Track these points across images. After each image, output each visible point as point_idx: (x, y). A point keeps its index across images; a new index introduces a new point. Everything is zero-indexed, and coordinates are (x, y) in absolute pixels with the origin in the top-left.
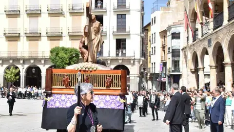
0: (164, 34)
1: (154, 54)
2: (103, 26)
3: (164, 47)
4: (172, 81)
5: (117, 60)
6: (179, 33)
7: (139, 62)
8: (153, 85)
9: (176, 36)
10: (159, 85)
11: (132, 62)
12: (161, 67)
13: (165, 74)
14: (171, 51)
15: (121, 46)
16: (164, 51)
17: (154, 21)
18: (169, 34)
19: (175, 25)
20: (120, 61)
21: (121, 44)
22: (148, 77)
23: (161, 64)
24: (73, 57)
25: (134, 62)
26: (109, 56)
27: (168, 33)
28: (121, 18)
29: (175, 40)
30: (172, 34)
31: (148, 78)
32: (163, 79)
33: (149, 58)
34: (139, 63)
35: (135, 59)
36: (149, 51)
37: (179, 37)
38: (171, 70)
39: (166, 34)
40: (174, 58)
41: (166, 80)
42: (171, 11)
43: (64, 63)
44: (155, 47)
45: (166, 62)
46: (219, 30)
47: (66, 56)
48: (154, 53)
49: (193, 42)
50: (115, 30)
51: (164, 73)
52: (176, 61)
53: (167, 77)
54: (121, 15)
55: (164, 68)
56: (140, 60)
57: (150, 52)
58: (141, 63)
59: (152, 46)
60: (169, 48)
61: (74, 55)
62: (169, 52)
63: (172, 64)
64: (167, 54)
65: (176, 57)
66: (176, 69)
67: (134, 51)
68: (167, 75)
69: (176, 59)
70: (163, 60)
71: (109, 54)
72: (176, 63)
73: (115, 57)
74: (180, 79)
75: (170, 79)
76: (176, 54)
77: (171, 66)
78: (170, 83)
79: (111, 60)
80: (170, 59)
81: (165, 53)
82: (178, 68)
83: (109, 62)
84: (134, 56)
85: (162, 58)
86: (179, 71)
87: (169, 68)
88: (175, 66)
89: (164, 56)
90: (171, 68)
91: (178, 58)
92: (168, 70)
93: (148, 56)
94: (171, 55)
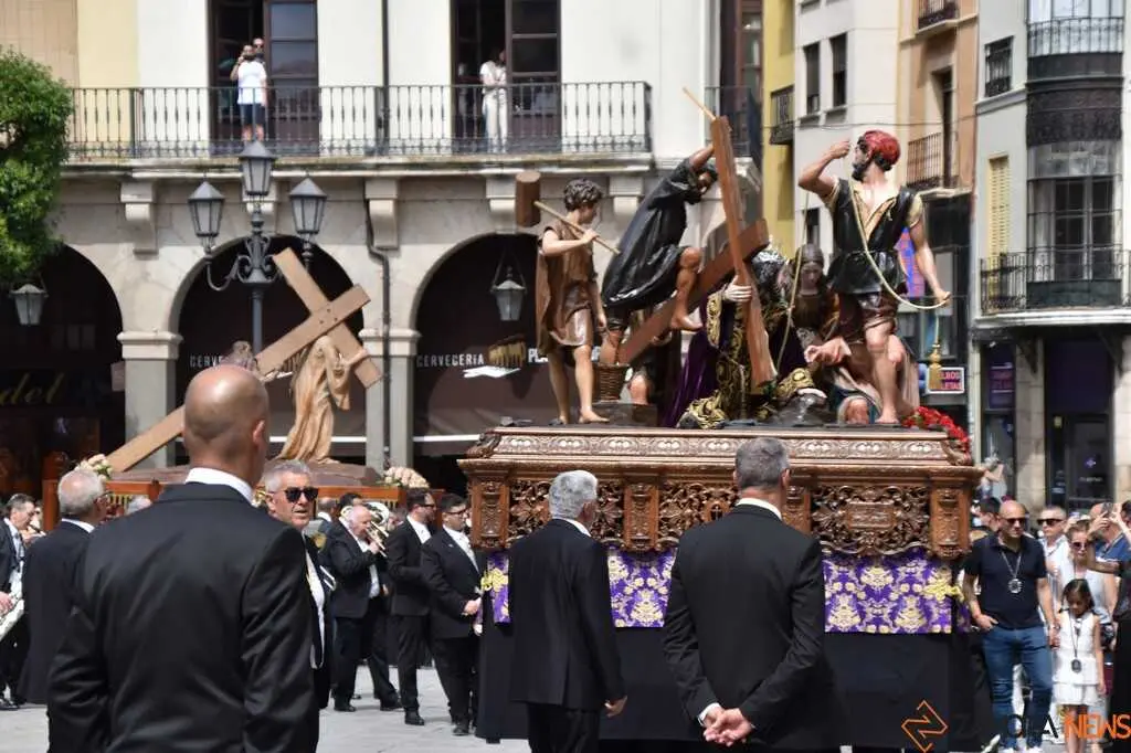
1: (838, 113)
3: (933, 42)
4: (1032, 399)
5: (468, 185)
11: (626, 202)
13: (958, 327)
14: (1019, 81)
15: (510, 36)
16: (944, 79)
26: (383, 144)
33: (773, 155)
34: (702, 218)
35: (654, 175)
36: (770, 83)
38: (1017, 287)
40: (1051, 155)
41: (969, 384)
44: (839, 43)
45: (966, 202)
48: (827, 102)
52: (1077, 183)
53: (975, 359)
55: (946, 262)
57: (784, 94)
59: (813, 27)
60: (999, 51)
62: (998, 86)
63: (1032, 216)
64: (977, 115)
65: (1072, 144)
66: (1076, 274)
67: (648, 88)
68: (971, 335)
69: (1078, 161)
70: (932, 182)
71: (382, 123)
72: (1078, 204)
73: (446, 155)
74: (1122, 371)
75: (1012, 380)
76: (1079, 105)
77: (1016, 245)
78: (1009, 418)
79: (403, 182)
80: (1011, 161)
81: (954, 99)
82: (1097, 257)
83: (382, 207)
84: (649, 147)
85: (923, 160)
86: (1104, 288)
87: (991, 265)
88: (1067, 237)
89: (940, 140)
90: (1022, 263)
91: (1100, 152)
92: (983, 286)
93: (767, 135)
94: (1016, 118)
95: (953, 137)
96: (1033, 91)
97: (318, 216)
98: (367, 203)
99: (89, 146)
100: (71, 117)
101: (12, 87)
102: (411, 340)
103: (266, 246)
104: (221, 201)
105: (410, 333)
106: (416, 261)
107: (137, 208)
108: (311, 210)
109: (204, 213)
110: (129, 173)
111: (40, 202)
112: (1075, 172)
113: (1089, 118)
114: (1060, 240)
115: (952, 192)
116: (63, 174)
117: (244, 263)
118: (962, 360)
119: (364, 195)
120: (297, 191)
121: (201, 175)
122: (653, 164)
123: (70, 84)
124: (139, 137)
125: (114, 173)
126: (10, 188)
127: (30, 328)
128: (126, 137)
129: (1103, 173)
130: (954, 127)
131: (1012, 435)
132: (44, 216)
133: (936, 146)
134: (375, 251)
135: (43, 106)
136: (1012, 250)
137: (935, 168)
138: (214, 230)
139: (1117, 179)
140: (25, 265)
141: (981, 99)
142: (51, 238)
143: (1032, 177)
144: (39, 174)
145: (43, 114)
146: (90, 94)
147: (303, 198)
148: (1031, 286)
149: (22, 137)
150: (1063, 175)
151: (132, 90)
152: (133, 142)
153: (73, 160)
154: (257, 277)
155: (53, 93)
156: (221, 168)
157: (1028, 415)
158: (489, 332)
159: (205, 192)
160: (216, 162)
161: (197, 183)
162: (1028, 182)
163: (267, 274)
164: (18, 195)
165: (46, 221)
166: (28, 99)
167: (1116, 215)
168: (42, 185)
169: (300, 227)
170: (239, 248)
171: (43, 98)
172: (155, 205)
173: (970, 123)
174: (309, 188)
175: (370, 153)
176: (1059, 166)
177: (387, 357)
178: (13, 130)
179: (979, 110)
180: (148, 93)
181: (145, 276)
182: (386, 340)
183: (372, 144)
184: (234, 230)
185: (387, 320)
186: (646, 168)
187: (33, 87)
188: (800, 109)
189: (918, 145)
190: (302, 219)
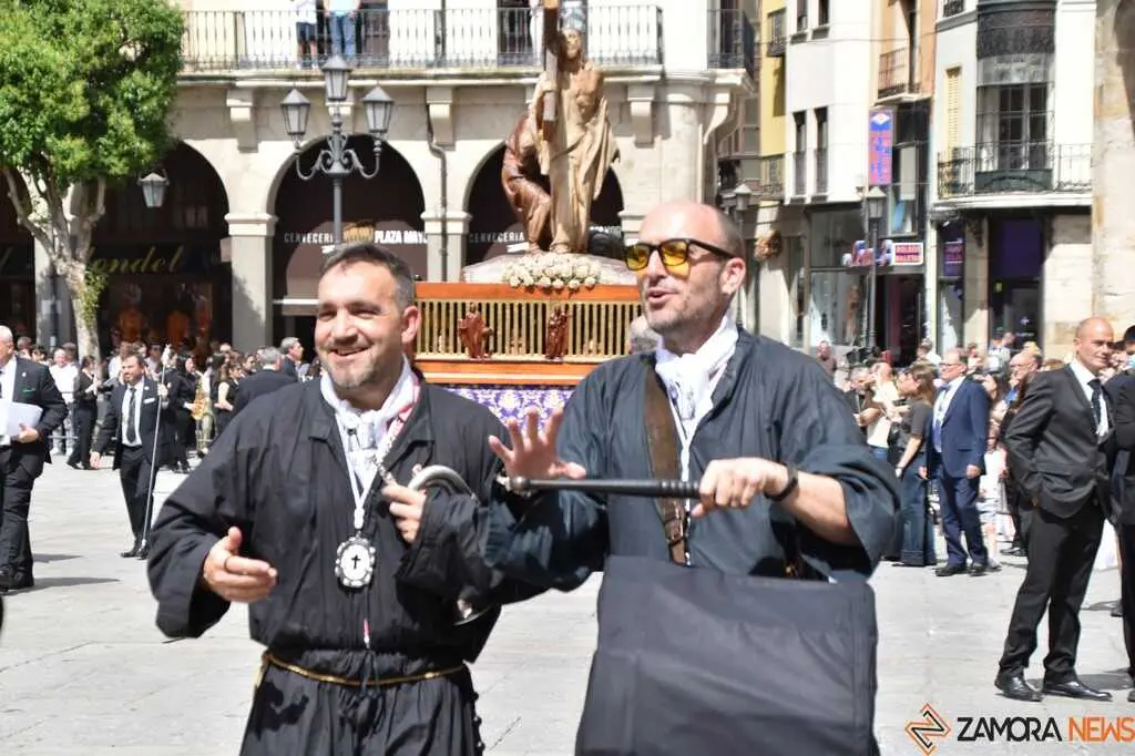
1: (821, 33)
4: (978, 268)
5: (509, 94)
7: (703, 109)
8: (801, 305)
10: (857, 308)
11: (641, 107)
12: (875, 147)
13: (918, 210)
22: (763, 232)
23: (882, 119)
24: (126, 67)
25: (658, 105)
26: (441, 60)
31: (763, 247)
32: (895, 257)
33: (768, 66)
34: (704, 119)
35: (664, 83)
38: (967, 176)
40: (996, 65)
41: (927, 257)
43: (41, 121)
45: (926, 105)
47: (60, 59)
48: (813, 22)
51: (908, 193)
52: (1017, 90)
53: (932, 235)
55: (909, 156)
56: (709, 87)
57: (779, 14)
58: (719, 116)
61: (130, 52)
62: (954, 8)
63: (981, 117)
64: (936, 32)
65: (1015, 56)
66: (1016, 164)
67: (659, 11)
68: (929, 216)
69: (1019, 70)
70: (899, 89)
71: (440, 41)
72: (1018, 106)
73: (494, 69)
74: (1052, 246)
75: (962, 254)
76: (1020, 24)
77: (967, 140)
78: (960, 284)
79: (457, 89)
80: (964, 71)
81: (918, 19)
82: (1033, 150)
83: (440, 110)
84: (660, 59)
85: (892, 70)
86: (1039, 176)
87: (947, 158)
88: (1008, 133)
89: (908, 51)
90: (972, 156)
91: (1037, 63)
92: (940, 176)
93: (764, 49)
94: (968, 34)
95: (917, 51)
96: (983, 12)
97: (388, 118)
98: (427, 107)
99: (200, 59)
100: (185, 35)
101: (137, 10)
102: (464, 220)
103: (344, 143)
104: (307, 105)
105: (464, 215)
107: (240, 111)
108: (380, 113)
109: (293, 115)
110: (233, 82)
111: (160, 105)
112: (1016, 80)
113: (1028, 33)
114: (1003, 136)
115: (914, 97)
116: (179, 83)
117: (326, 157)
118: (920, 236)
119: (425, 99)
120: (369, 97)
121: (291, 84)
122: (663, 74)
123: (184, 7)
124: (241, 51)
125: (222, 82)
126: (136, 94)
127: (155, 209)
128: (231, 52)
129: (1039, 80)
130: (918, 41)
131: (961, 298)
132: (164, 117)
133: (903, 58)
134: (435, 147)
135: (162, 26)
136: (963, 145)
137: (901, 77)
138: (302, 130)
139: (1050, 85)
140: (148, 158)
141: (941, 18)
142: (169, 135)
143: (981, 84)
144: (159, 83)
145: (163, 33)
146: (201, 15)
147: (374, 103)
148: (978, 174)
149: (146, 53)
150: (1005, 82)
151: (235, 13)
152: (236, 56)
153: (187, 71)
154: (337, 169)
155: (170, 15)
156: (308, 78)
157: (975, 281)
159: (294, 98)
160: (304, 72)
161: (288, 90)
162: (978, 88)
163: (345, 166)
164: (144, 100)
165: (166, 121)
166: (150, 20)
167: (1049, 115)
168: (162, 92)
169: (372, 127)
170: (322, 144)
171: (162, 19)
172: (255, 110)
173: (931, 38)
174: (378, 95)
175: (430, 65)
176: (1003, 74)
177: (444, 235)
178: (138, 46)
179: (940, 28)
180: (247, 16)
181: (247, 168)
182: (444, 221)
183: (431, 58)
184: (318, 130)
185: (444, 204)
186: (657, 78)
187: (153, 10)
188: (791, 28)
189: (888, 57)
190: (373, 121)
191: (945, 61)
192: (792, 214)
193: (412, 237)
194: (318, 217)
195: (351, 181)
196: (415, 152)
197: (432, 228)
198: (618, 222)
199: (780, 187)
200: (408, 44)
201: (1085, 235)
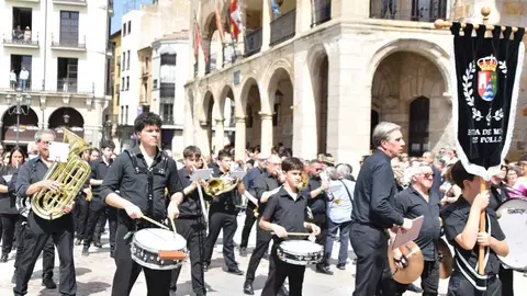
0: (146, 54)
1: (127, 90)
2: (31, 29)
3: (145, 79)
5: (59, 98)
6: (175, 55)
7: (103, 104)
9: (168, 59)
11: (89, 103)
14: (159, 86)
15: (69, 72)
16: (146, 85)
17: (128, 27)
18: (156, 55)
19: (167, 39)
20: (66, 101)
21: (67, 69)
22: (114, 131)
23: (141, 108)
25: (93, 103)
26: (43, 90)
27: (154, 52)
28: (69, 18)
29: (166, 67)
30: (162, 56)
31: (113, 133)
33: (116, 96)
34: (103, 106)
35: (94, 98)
36: (115, 84)
37: (173, 63)
39: (151, 54)
40: (163, 99)
42: (159, 14)
44: (128, 77)
45: (149, 106)
46: (255, 59)
48: (126, 87)
49: (207, 73)
50: (57, 40)
52: (167, 105)
54: (70, 12)
56: (104, 99)
57: (118, 86)
58: (106, 106)
59: (123, 74)
60: (155, 81)
62: (155, 87)
63: (160, 109)
65: (167, 98)
66: (167, 119)
67: (94, 83)
69: (168, 101)
70: (144, 102)
71: (44, 86)
72: (168, 108)
73: (56, 93)
74: (174, 136)
76: (168, 91)
79: (47, 96)
80: (157, 100)
81: (148, 88)
82: (170, 117)
83: (43, 101)
84: (93, 93)
86: (171, 122)
88: (166, 113)
91: (171, 99)
93: (115, 92)
94: (158, 92)
95: (147, 95)
96: (161, 89)
97: (31, 102)
98: (40, 100)
103: (20, 107)
104: (12, 98)
105: (48, 123)
106: (50, 110)
108: (29, 101)
109: (8, 100)
113: (170, 93)
115: (147, 105)
117: (16, 110)
120: (27, 97)
121: (8, 93)
122: (94, 96)
129: (172, 103)
130: (148, 93)
133: (144, 96)
134: (41, 109)
137: (144, 100)
138: (10, 103)
139: (174, 104)
141: (152, 89)
150: (165, 103)
154: (18, 112)
158: (62, 123)
159: (8, 96)
162: (160, 104)
163: (20, 112)
167: (174, 110)
173: (150, 93)
174: (29, 97)
175: (41, 91)
176: (165, 101)
179: (152, 91)
182: (43, 125)
183: (41, 89)
184: (14, 104)
185: (43, 122)
188: (121, 88)
189: (141, 97)
190: (27, 103)
191: (153, 98)
192: (119, 127)
193: (35, 128)
194: (13, 122)
195: (21, 115)
196: (36, 109)
197: (40, 126)
198: (82, 126)
199: (117, 121)
200: (36, 86)
201: (181, 134)
